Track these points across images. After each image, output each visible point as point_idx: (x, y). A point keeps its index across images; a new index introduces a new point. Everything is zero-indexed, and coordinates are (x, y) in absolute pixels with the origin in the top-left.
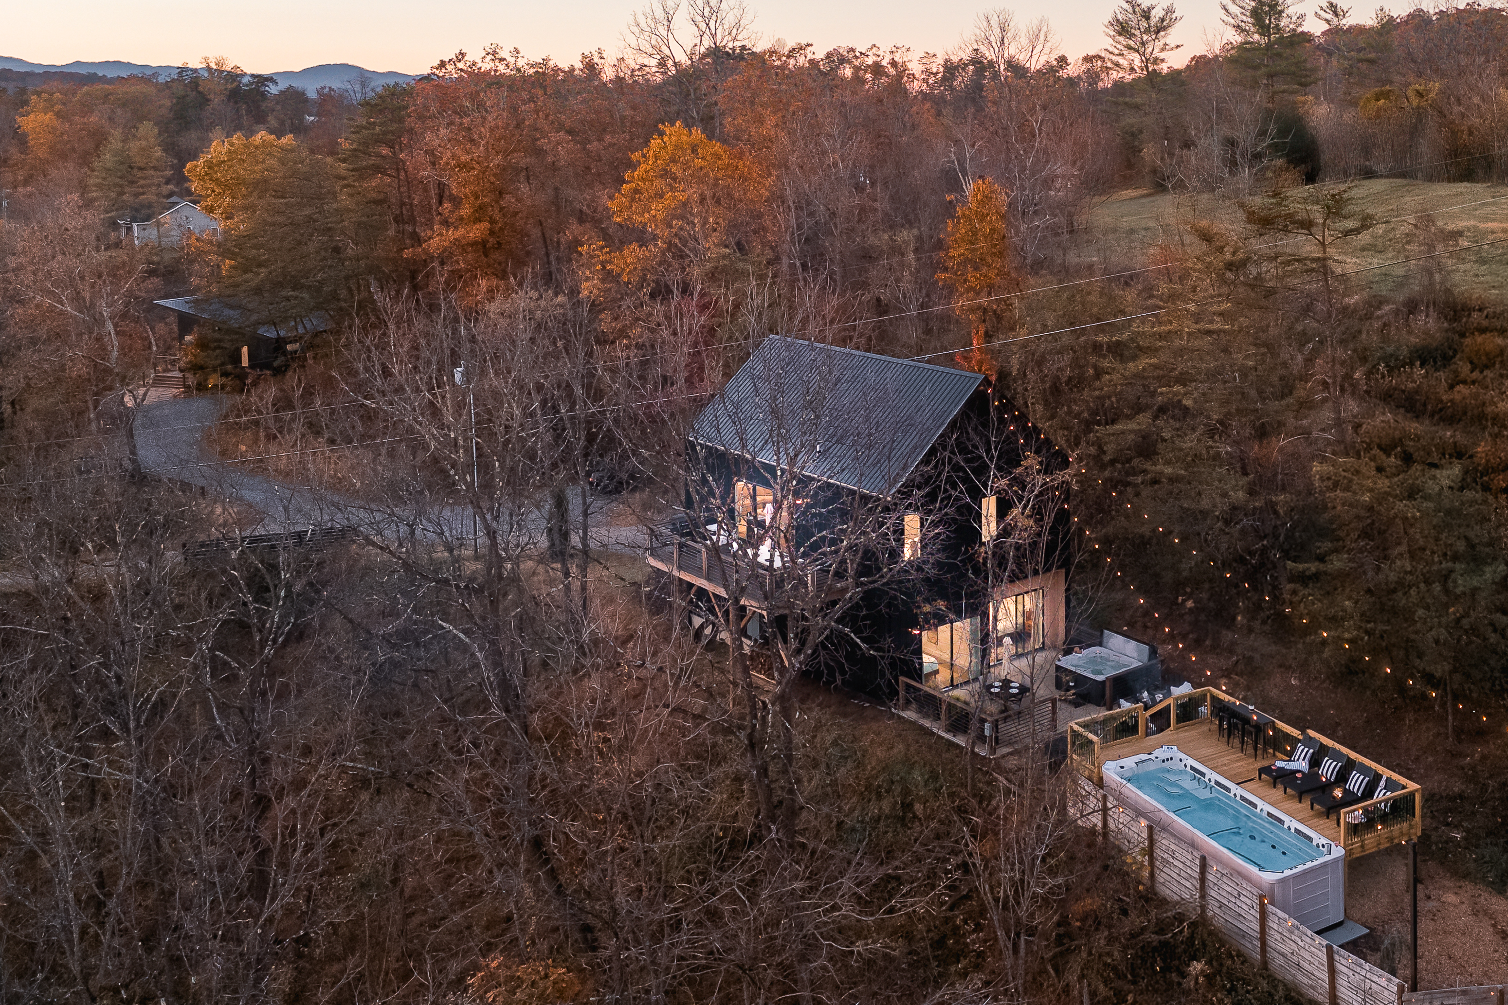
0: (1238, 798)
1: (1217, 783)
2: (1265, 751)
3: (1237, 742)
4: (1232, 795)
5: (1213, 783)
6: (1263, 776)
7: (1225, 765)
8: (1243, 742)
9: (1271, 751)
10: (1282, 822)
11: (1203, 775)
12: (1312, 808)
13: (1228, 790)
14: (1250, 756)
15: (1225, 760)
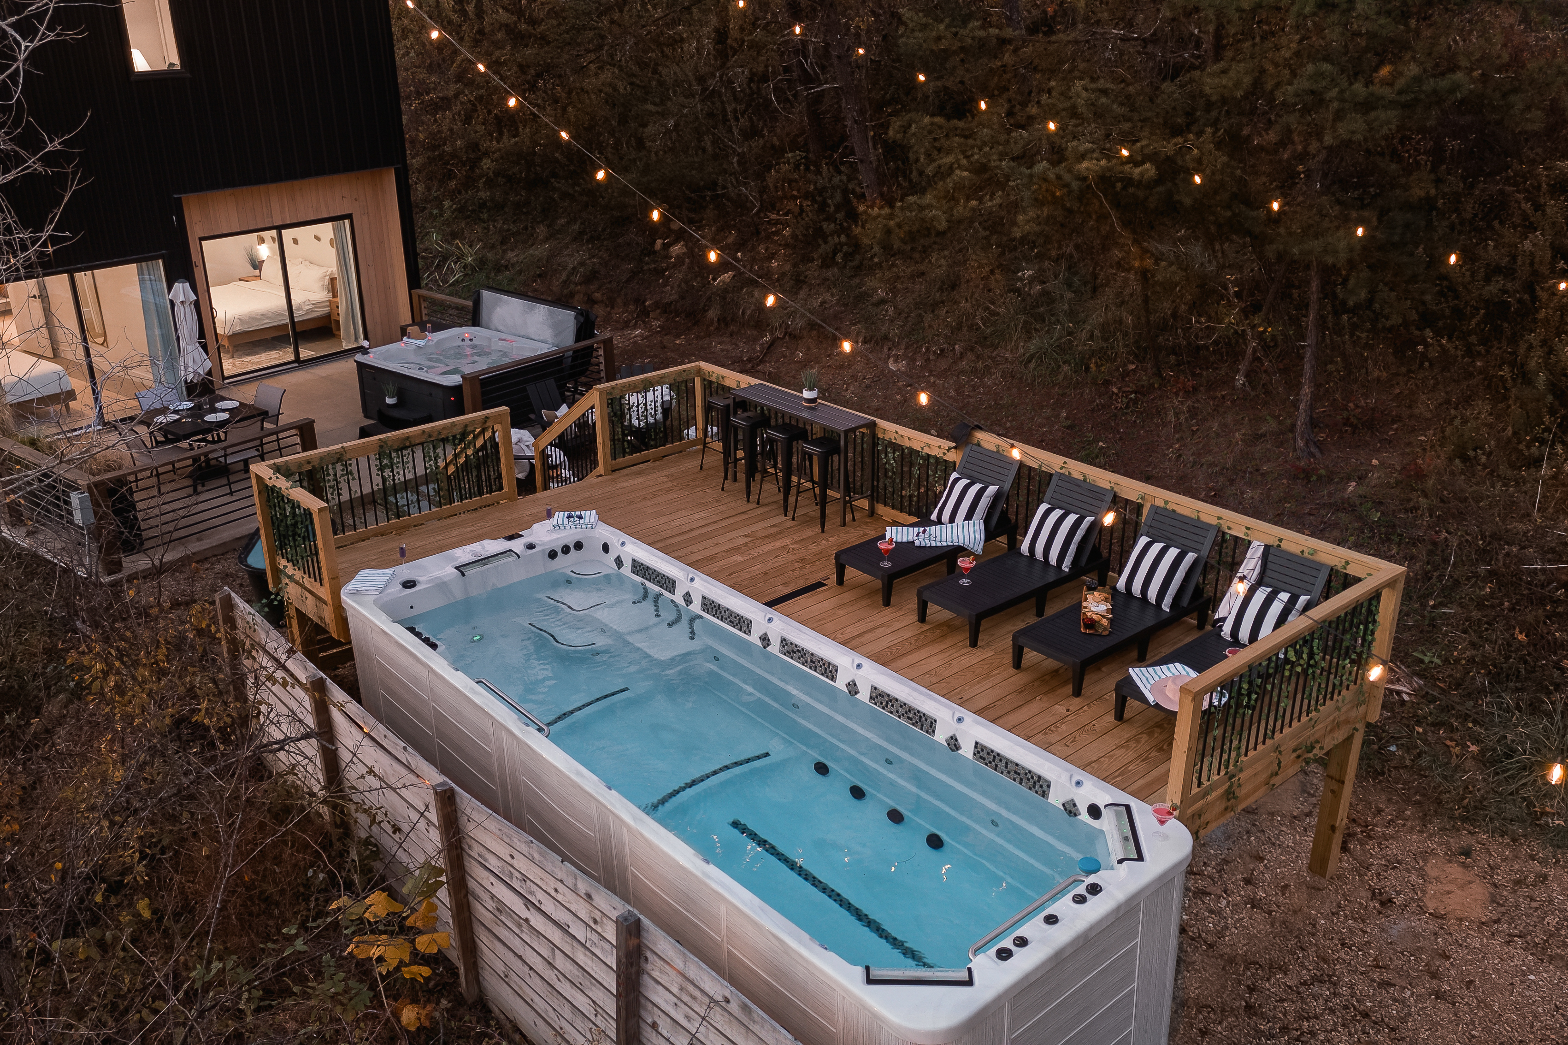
0: (774, 648)
1: (710, 606)
2: (847, 505)
3: (770, 490)
4: (754, 638)
5: (696, 607)
6: (851, 573)
7: (737, 550)
8: (787, 488)
9: (864, 503)
10: (926, 723)
11: (669, 584)
12: (1017, 664)
13: (743, 624)
14: (807, 521)
15: (738, 537)
